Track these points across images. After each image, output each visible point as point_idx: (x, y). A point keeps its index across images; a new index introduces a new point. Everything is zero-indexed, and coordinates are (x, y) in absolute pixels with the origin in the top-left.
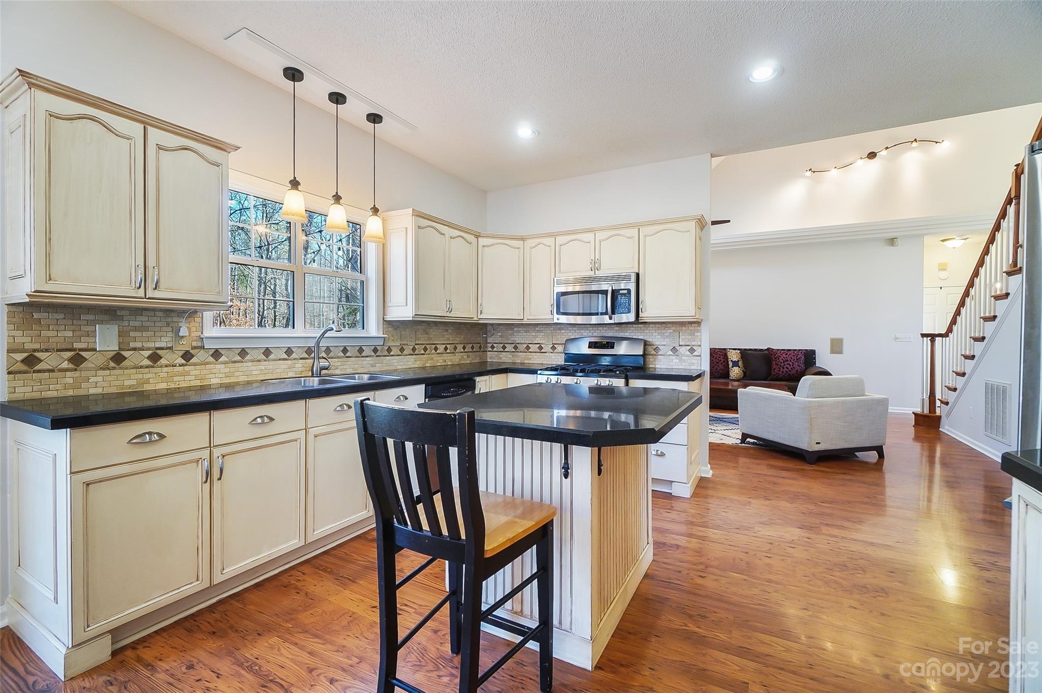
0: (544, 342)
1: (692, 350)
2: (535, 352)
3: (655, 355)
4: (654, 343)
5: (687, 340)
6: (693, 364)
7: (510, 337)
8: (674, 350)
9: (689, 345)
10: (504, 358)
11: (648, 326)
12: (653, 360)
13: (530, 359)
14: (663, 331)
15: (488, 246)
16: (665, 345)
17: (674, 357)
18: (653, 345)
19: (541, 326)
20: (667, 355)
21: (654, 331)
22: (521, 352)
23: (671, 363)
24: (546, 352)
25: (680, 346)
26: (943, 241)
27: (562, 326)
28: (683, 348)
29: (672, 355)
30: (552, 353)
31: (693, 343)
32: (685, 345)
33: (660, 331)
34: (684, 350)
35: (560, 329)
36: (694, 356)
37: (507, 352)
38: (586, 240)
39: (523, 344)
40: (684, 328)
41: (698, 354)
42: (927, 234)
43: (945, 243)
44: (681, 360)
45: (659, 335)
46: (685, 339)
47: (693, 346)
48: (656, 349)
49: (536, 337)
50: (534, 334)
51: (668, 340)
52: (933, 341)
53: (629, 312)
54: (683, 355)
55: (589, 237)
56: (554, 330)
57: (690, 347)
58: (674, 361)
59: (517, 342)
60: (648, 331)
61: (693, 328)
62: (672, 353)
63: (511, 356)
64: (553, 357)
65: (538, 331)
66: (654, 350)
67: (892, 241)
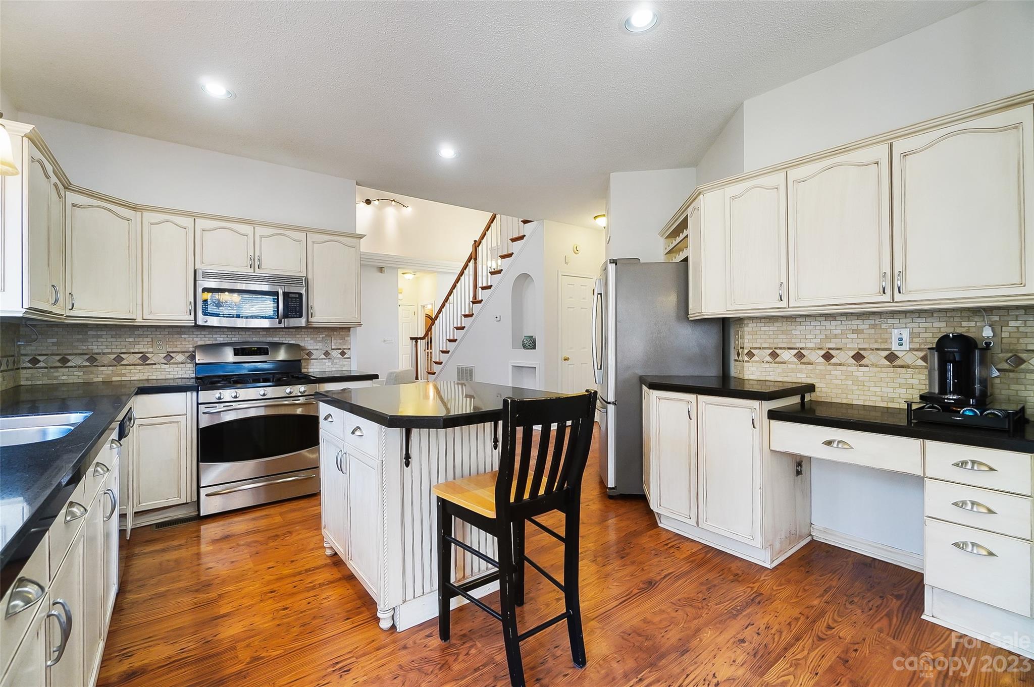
0: (151, 350)
1: (343, 354)
2: (135, 365)
3: (308, 359)
4: (307, 348)
5: (338, 344)
6: (344, 366)
7: (77, 344)
8: (327, 354)
9: (340, 349)
10: (65, 377)
11: (300, 330)
12: (306, 364)
13: (124, 375)
14: (316, 336)
15: (80, 207)
16: (317, 349)
17: (327, 360)
18: (306, 350)
19: (146, 329)
20: (320, 359)
21: (306, 336)
22: (104, 366)
23: (324, 367)
24: (155, 364)
25: (332, 349)
26: (403, 273)
27: (182, 330)
28: (335, 351)
29: (325, 359)
30: (166, 364)
31: (344, 347)
32: (337, 349)
33: (313, 336)
34: (336, 354)
35: (180, 333)
36: (345, 358)
37: (72, 367)
38: (243, 232)
39: (109, 353)
40: (335, 333)
41: (349, 357)
42: (399, 268)
43: (405, 275)
44: (333, 363)
45: (311, 340)
46: (337, 343)
47: (344, 349)
48: (309, 354)
49: (135, 344)
50: (131, 340)
51: (320, 344)
52: (416, 342)
53: (301, 316)
54: (335, 358)
55: (247, 229)
56: (169, 334)
57: (341, 351)
58: (327, 364)
59: (96, 351)
60: (300, 336)
61: (344, 333)
62: (325, 357)
63: (82, 373)
64: (167, 370)
65: (139, 336)
66: (307, 354)
67: (381, 269)
